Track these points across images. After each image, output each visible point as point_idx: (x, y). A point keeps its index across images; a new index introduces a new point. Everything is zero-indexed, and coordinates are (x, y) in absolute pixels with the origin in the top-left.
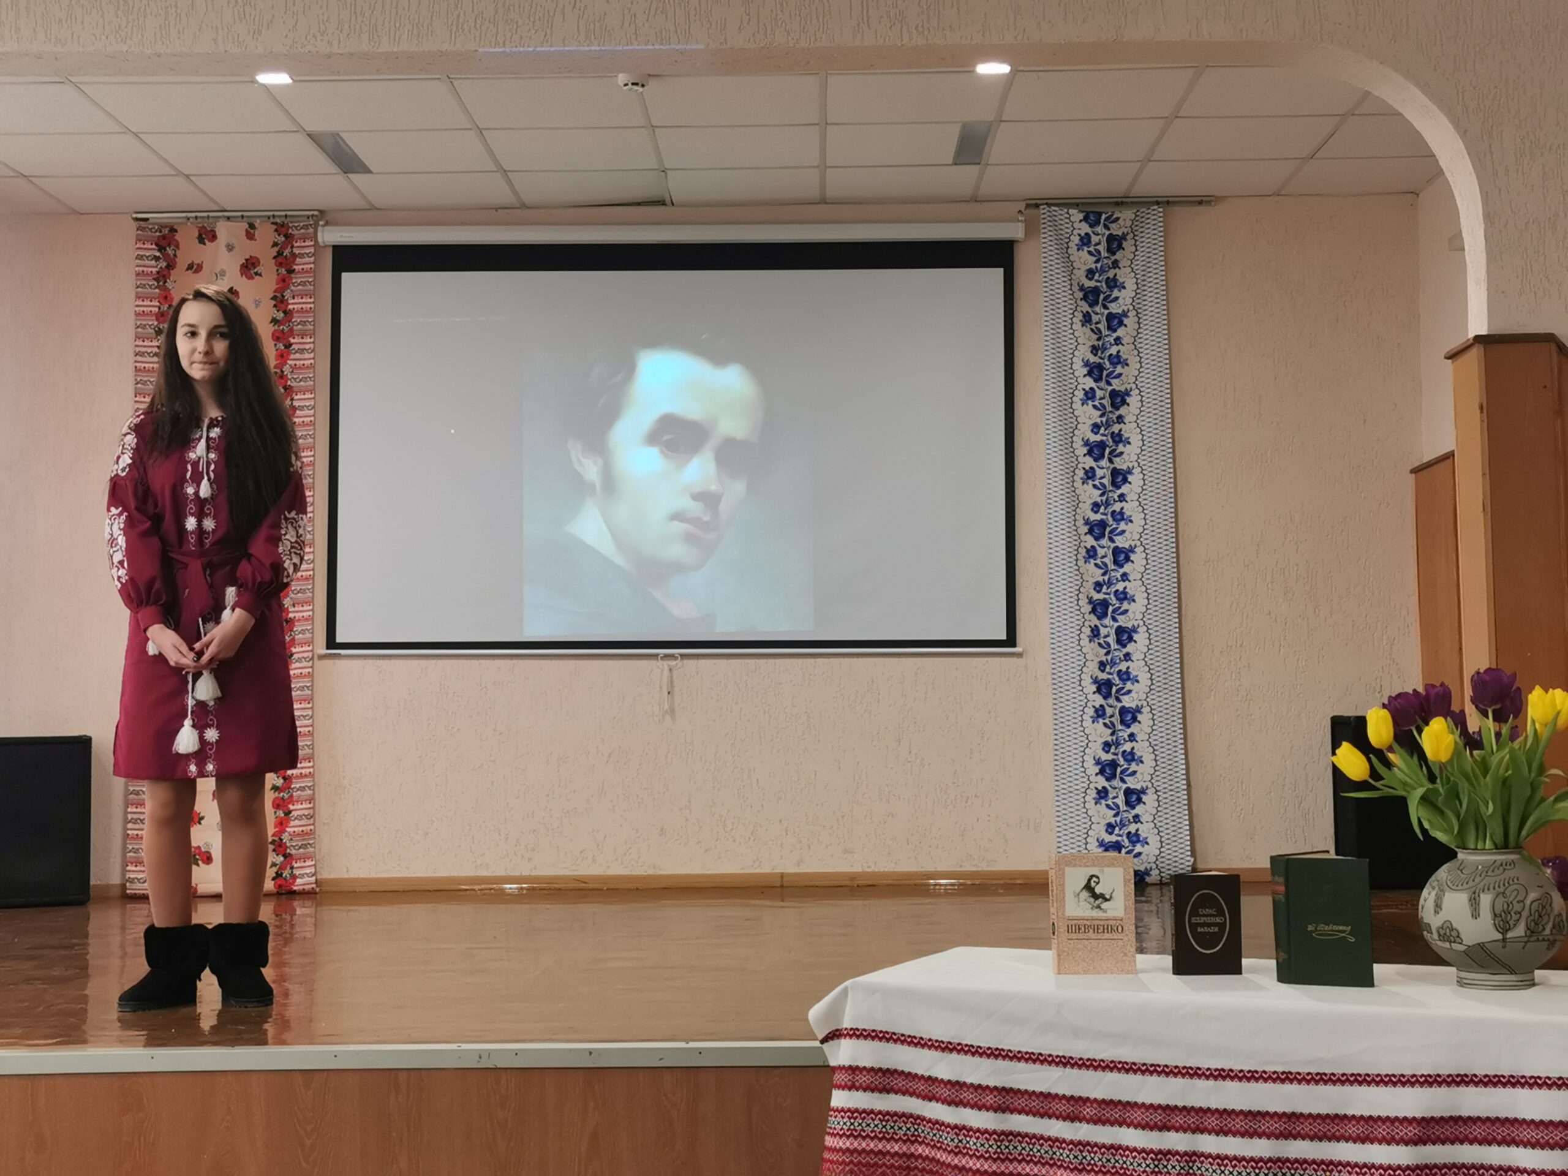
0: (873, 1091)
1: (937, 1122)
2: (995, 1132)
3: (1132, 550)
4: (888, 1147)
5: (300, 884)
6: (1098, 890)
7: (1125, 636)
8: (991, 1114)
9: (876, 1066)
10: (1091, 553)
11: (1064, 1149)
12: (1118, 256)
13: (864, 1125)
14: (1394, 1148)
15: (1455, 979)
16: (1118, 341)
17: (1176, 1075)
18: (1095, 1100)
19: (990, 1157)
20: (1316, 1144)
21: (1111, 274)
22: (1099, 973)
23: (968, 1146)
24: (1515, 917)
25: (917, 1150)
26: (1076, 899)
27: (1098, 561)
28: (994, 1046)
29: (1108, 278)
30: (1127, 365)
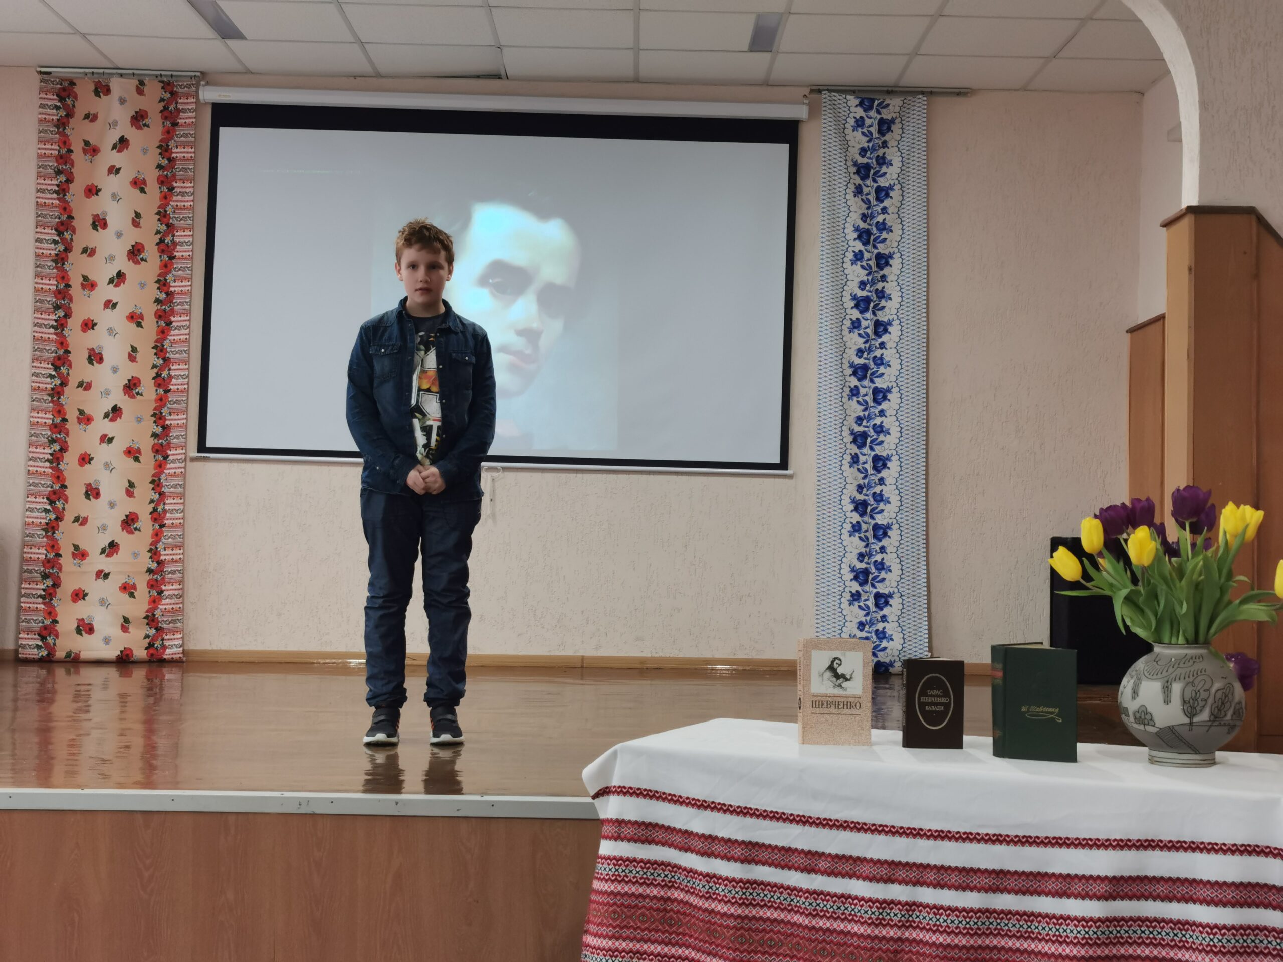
0: (636, 841)
1: (691, 871)
2: (741, 881)
3: (889, 390)
4: (648, 892)
5: (169, 654)
6: (840, 671)
7: (880, 463)
8: (738, 865)
9: (640, 819)
10: (855, 392)
11: (801, 897)
12: (887, 137)
13: (627, 871)
14: (1087, 902)
15: (1147, 757)
16: (884, 211)
17: (901, 835)
18: (830, 855)
19: (736, 902)
20: (1020, 897)
21: (880, 152)
22: (837, 743)
23: (717, 892)
24: (1201, 704)
25: (673, 894)
26: (821, 678)
27: (860, 399)
28: (743, 805)
29: (878, 156)
30: (891, 231)
